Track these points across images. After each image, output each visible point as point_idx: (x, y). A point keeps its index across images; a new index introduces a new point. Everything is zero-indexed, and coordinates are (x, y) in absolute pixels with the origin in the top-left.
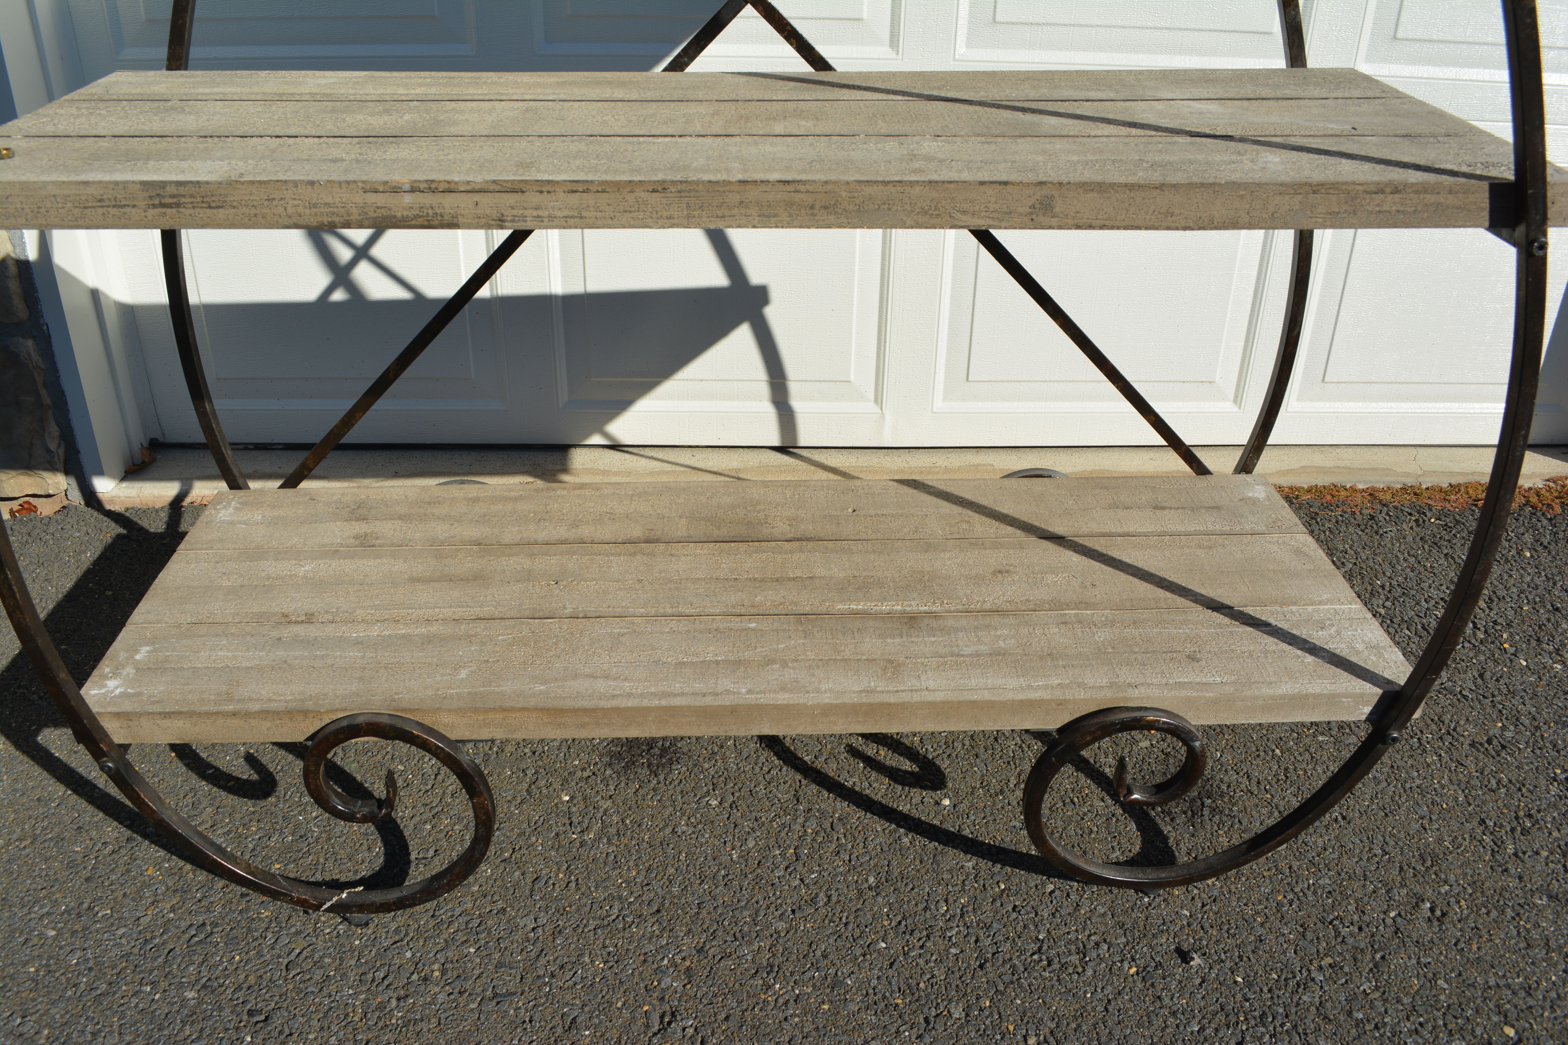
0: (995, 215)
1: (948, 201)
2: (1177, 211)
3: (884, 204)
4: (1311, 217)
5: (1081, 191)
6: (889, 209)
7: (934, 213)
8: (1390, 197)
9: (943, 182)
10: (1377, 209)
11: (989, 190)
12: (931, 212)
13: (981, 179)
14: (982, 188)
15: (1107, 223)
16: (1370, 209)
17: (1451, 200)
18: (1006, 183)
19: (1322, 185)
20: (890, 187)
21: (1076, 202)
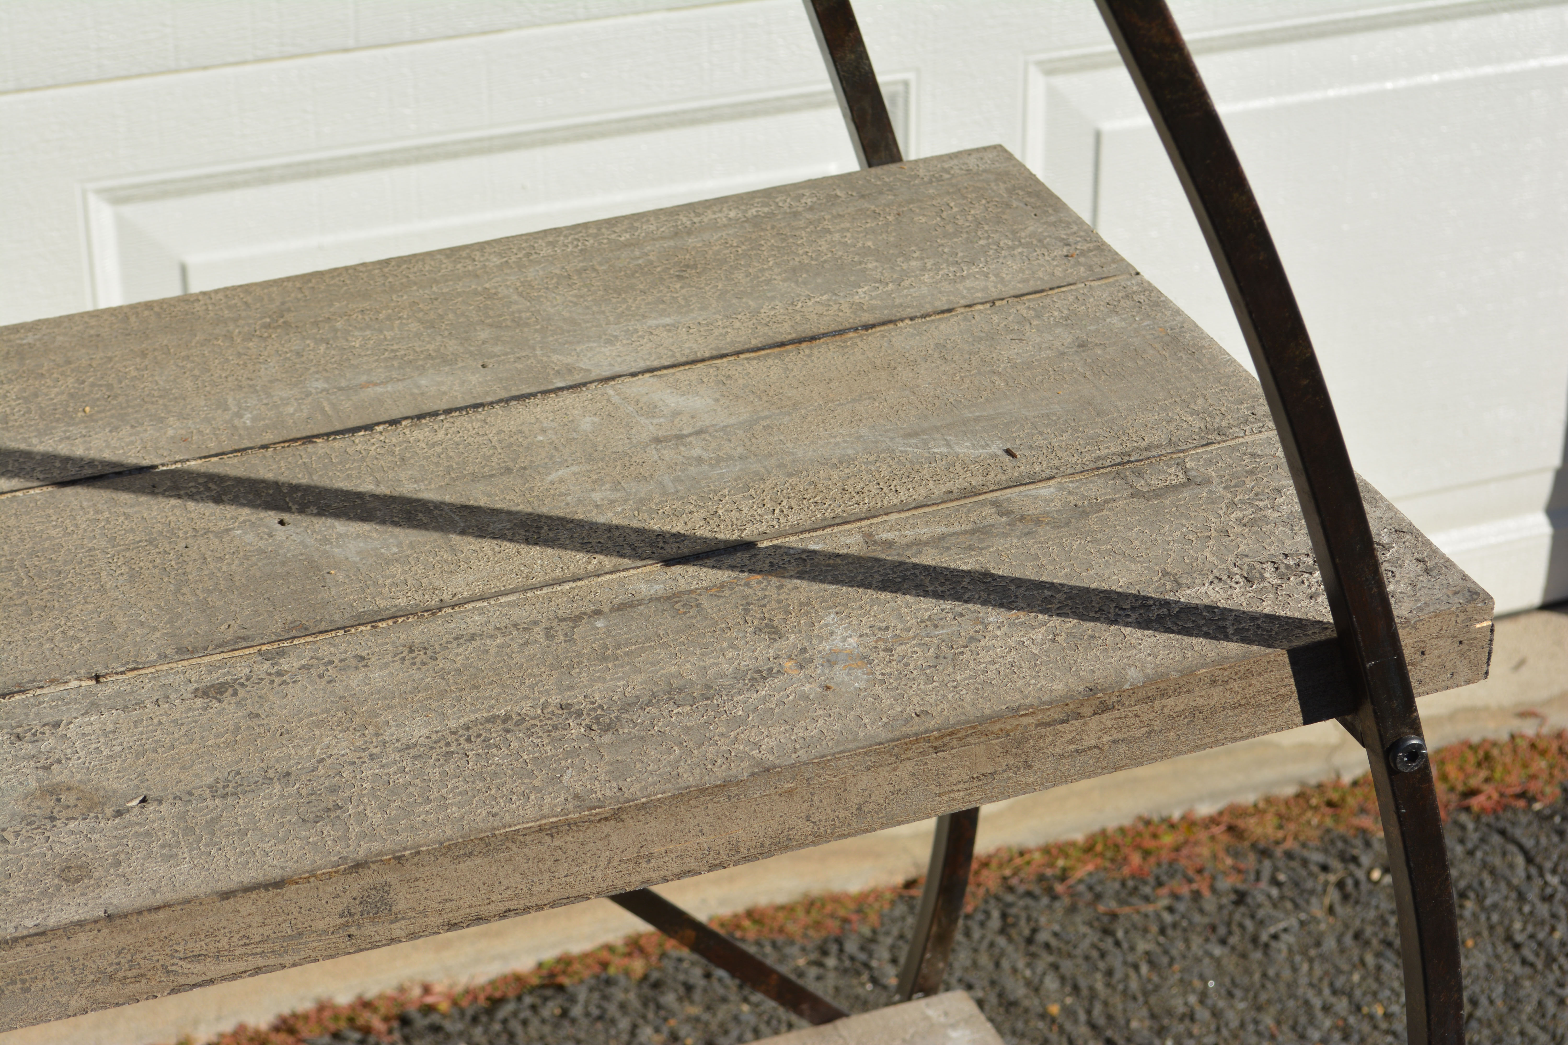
0: (267, 947)
1: (157, 945)
2: (658, 849)
3: (13, 983)
4: (940, 795)
5: (446, 861)
6: (28, 990)
7: (129, 974)
8: (1094, 723)
9: (140, 913)
10: (1073, 747)
11: (246, 905)
12: (121, 974)
13: (223, 886)
14: (229, 905)
15: (512, 905)
16: (1058, 751)
17: (1217, 695)
18: (279, 884)
19: (951, 734)
20: (20, 948)
21: (438, 883)
